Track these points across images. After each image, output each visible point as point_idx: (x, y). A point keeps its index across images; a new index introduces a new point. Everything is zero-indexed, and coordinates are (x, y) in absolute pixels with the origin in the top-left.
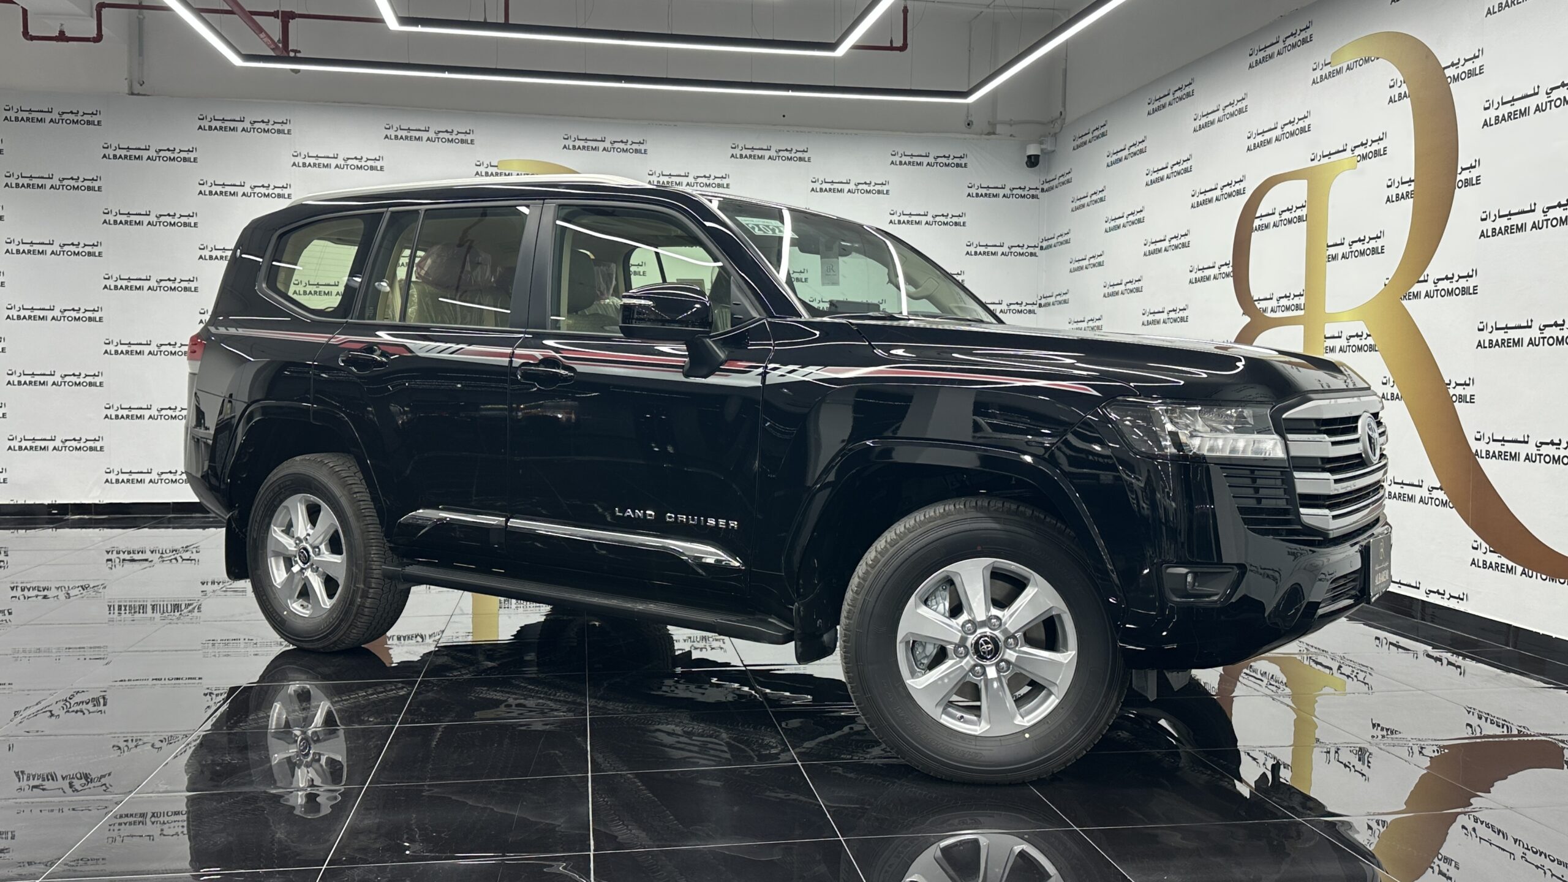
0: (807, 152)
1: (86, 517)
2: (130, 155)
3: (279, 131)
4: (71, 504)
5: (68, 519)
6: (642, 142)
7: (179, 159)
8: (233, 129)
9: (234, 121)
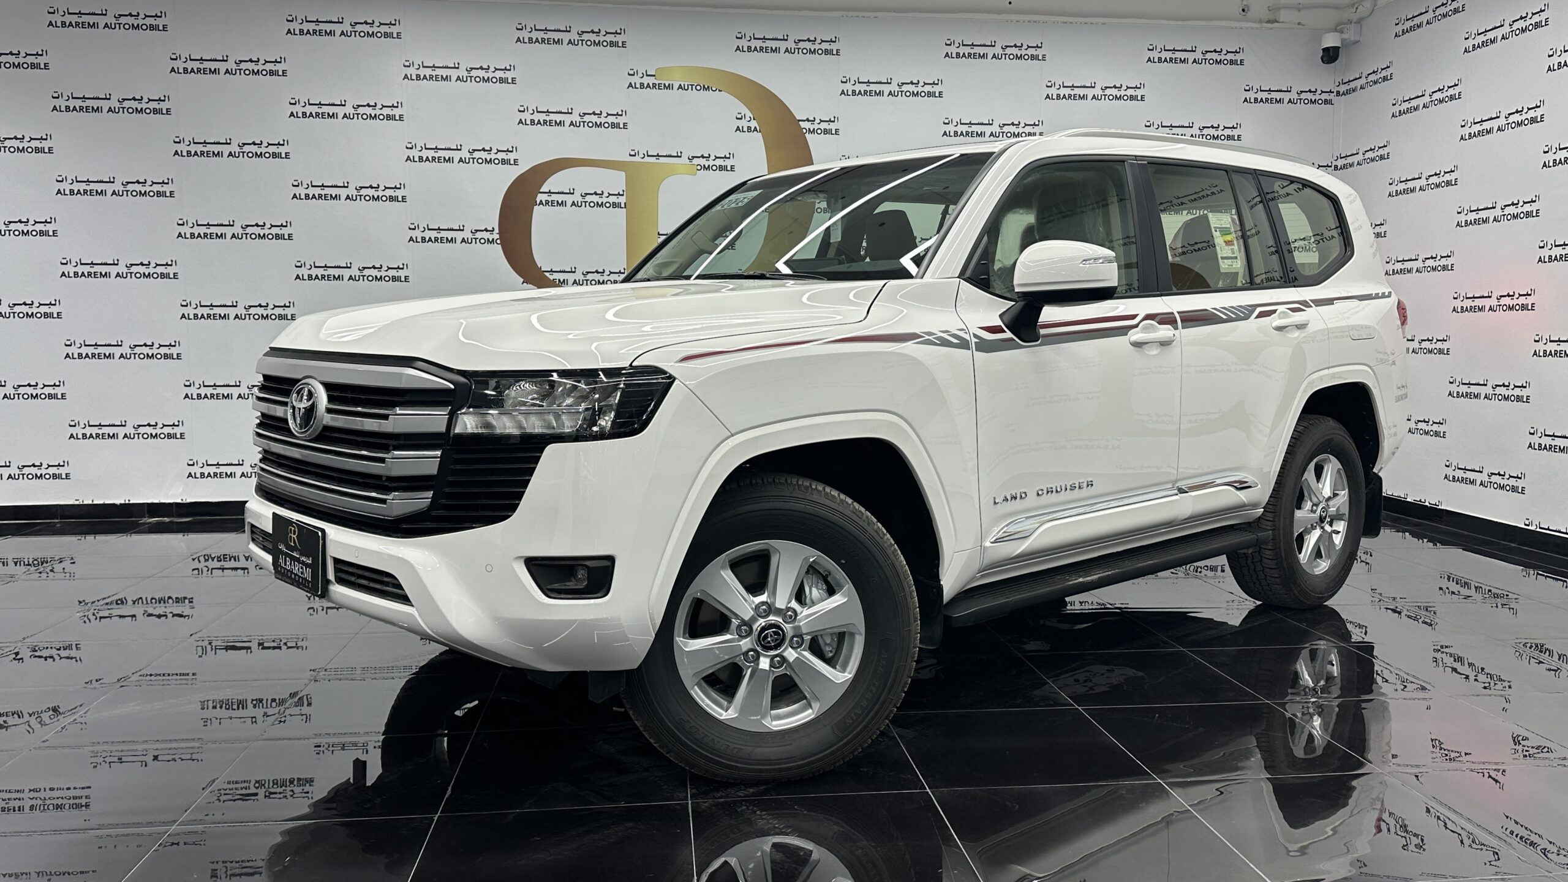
0: (1041, 47)
1: (167, 520)
2: (203, 68)
3: (387, 35)
4: (148, 504)
5: (144, 524)
6: (834, 39)
7: (264, 73)
8: (330, 33)
9: (331, 22)
